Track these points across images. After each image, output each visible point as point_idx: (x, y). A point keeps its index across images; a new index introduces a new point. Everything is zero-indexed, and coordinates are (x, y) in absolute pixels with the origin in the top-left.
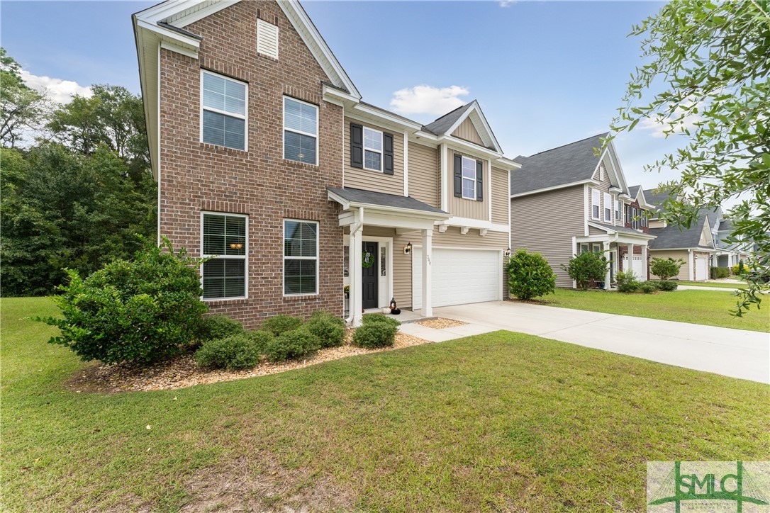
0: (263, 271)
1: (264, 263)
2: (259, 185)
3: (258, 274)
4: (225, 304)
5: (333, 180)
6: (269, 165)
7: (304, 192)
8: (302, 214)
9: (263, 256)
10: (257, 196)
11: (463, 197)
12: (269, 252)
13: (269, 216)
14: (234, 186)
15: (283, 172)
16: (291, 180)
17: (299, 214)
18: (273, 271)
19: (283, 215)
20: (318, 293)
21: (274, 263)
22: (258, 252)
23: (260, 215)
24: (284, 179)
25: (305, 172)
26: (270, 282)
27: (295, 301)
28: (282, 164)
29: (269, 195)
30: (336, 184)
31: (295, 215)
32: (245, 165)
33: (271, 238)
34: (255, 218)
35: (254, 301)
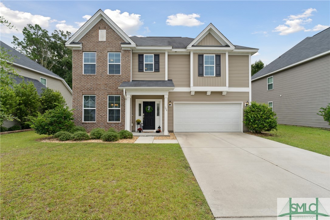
0: (100, 113)
1: (101, 111)
2: (99, 85)
3: (99, 114)
4: (89, 123)
5: (126, 79)
6: (102, 78)
7: (115, 85)
8: (114, 93)
9: (101, 108)
10: (98, 88)
11: (204, 76)
12: (102, 107)
13: (102, 94)
14: (92, 86)
15: (107, 79)
16: (110, 81)
17: (113, 93)
18: (104, 113)
19: (107, 94)
20: (120, 122)
21: (104, 111)
22: (98, 107)
23: (100, 94)
24: (108, 81)
25: (115, 78)
26: (102, 117)
27: (111, 124)
28: (107, 76)
29: (102, 88)
30: (127, 80)
31: (111, 93)
32: (95, 79)
33: (103, 102)
34: (98, 96)
35: (97, 123)
